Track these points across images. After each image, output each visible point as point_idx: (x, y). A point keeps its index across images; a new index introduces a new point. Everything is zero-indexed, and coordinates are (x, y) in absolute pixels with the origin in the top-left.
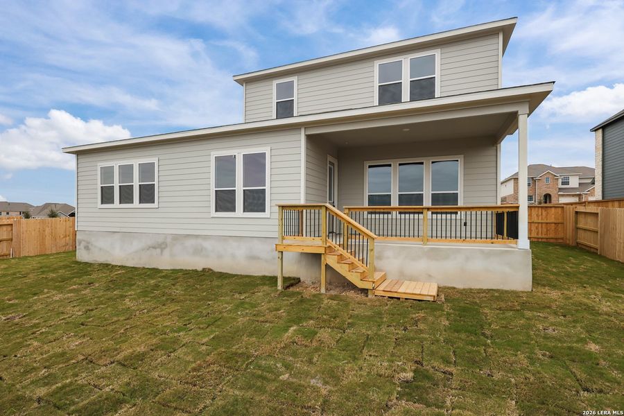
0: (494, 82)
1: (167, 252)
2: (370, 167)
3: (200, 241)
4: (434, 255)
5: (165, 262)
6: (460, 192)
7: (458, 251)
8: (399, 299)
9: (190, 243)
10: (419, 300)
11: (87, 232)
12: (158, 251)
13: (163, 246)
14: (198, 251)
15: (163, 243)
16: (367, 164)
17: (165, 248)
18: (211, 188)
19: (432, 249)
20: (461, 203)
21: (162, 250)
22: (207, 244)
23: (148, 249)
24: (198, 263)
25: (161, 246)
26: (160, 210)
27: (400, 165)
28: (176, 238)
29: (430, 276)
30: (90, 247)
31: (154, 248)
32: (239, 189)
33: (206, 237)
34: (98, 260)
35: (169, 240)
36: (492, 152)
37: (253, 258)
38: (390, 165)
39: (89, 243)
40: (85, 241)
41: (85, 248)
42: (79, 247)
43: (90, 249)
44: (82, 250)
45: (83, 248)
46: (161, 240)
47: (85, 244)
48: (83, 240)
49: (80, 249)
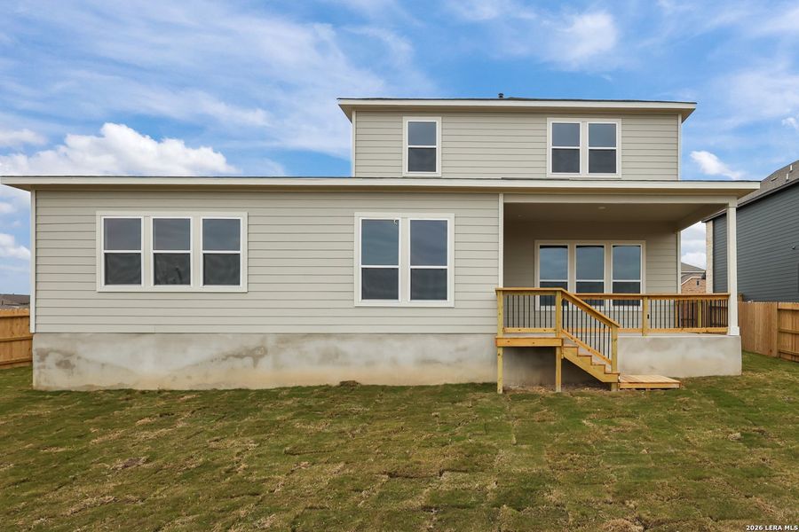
0: (674, 172)
1: (266, 363)
2: (541, 247)
3: (333, 343)
4: (656, 345)
5: (262, 377)
6: (642, 281)
7: (679, 340)
8: (644, 389)
9: (311, 347)
10: (666, 389)
11: (63, 336)
12: (249, 361)
13: (258, 353)
14: (329, 357)
15: (258, 348)
16: (539, 243)
17: (261, 356)
18: (355, 265)
19: (654, 339)
20: (643, 292)
21: (256, 359)
22: (346, 347)
23: (223, 360)
24: (331, 375)
25: (254, 353)
26: (248, 296)
27: (577, 247)
28: (285, 339)
29: (653, 368)
30: (73, 360)
31: (239, 356)
32: (404, 267)
33: (344, 337)
34: (95, 384)
35: (270, 343)
36: (672, 239)
38: (566, 247)
39: (71, 355)
40: (58, 351)
41: (59, 364)
42: (41, 364)
43: (74, 366)
44: (49, 368)
45: (54, 366)
46: (253, 343)
47: (59, 357)
48: (52, 351)
49: (44, 367)
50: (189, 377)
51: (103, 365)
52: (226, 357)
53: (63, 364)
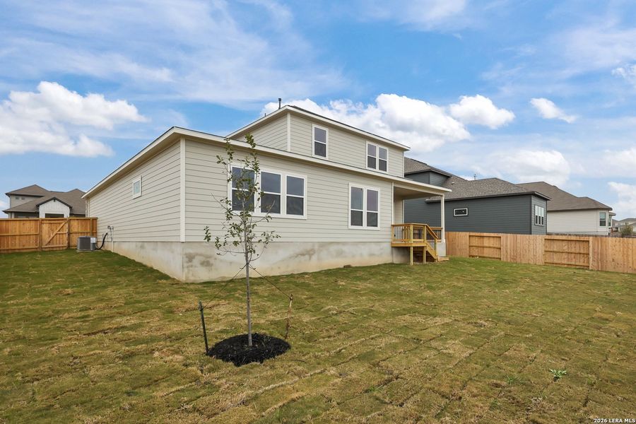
1: (314, 258)
3: (340, 247)
5: (313, 265)
9: (333, 248)
12: (307, 257)
13: (311, 252)
14: (340, 254)
15: (311, 250)
17: (313, 254)
18: (349, 208)
21: (310, 256)
22: (345, 248)
23: (296, 257)
24: (340, 263)
25: (309, 253)
26: (307, 221)
28: (323, 245)
30: (212, 261)
31: (303, 255)
32: (365, 211)
33: (344, 243)
34: (226, 276)
35: (316, 247)
37: (372, 255)
39: (210, 257)
40: (201, 255)
41: (202, 264)
42: (190, 264)
43: (212, 265)
44: (195, 267)
45: (198, 265)
46: (309, 247)
47: (202, 259)
48: (197, 254)
49: (192, 266)
50: (279, 268)
51: (231, 263)
52: (297, 255)
53: (205, 264)
